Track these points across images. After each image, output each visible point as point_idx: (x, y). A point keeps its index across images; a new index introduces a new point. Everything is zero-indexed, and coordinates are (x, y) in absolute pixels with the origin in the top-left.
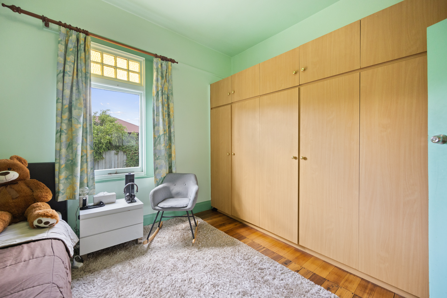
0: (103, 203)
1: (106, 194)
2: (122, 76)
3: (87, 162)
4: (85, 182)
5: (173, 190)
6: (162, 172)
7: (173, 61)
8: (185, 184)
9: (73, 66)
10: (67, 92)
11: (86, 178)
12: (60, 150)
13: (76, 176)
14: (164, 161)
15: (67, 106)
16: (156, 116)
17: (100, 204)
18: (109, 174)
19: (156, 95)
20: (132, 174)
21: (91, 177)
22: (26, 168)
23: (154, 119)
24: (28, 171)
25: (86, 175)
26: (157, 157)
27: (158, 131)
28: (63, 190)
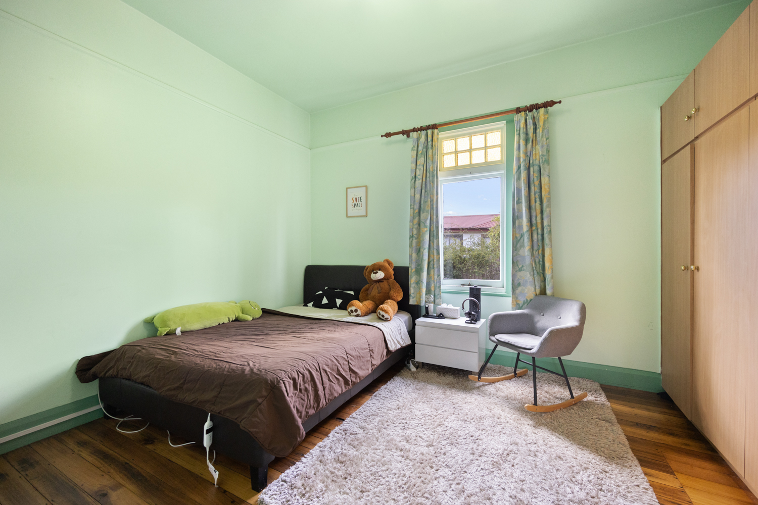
0: (443, 315)
1: (450, 306)
2: (478, 158)
3: (434, 268)
4: (433, 289)
5: (538, 322)
6: (526, 290)
7: (551, 103)
8: (559, 317)
9: (422, 169)
10: (418, 196)
11: (433, 285)
12: (412, 254)
13: (422, 282)
14: (530, 274)
15: (417, 211)
16: (517, 204)
17: (441, 316)
18: (462, 285)
19: (516, 172)
20: (478, 287)
21: (438, 285)
22: (392, 270)
23: (514, 209)
24: (392, 272)
25: (433, 282)
26: (520, 266)
27: (521, 227)
28: (413, 294)
